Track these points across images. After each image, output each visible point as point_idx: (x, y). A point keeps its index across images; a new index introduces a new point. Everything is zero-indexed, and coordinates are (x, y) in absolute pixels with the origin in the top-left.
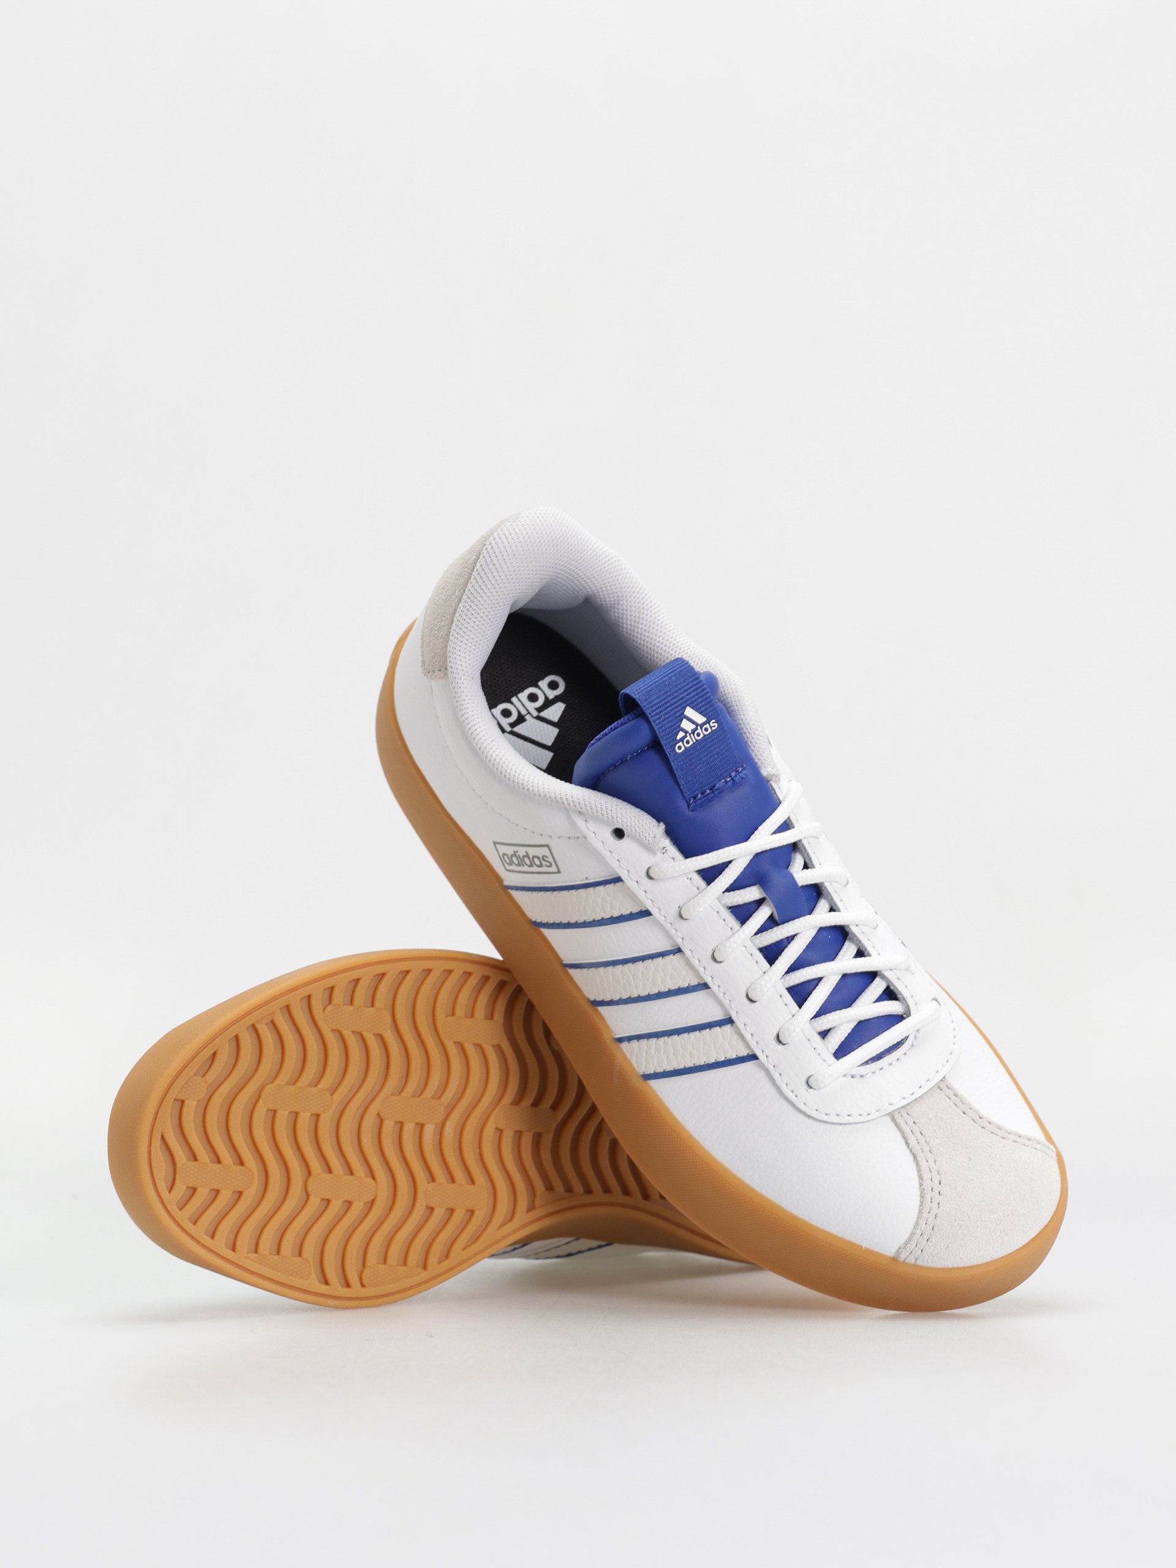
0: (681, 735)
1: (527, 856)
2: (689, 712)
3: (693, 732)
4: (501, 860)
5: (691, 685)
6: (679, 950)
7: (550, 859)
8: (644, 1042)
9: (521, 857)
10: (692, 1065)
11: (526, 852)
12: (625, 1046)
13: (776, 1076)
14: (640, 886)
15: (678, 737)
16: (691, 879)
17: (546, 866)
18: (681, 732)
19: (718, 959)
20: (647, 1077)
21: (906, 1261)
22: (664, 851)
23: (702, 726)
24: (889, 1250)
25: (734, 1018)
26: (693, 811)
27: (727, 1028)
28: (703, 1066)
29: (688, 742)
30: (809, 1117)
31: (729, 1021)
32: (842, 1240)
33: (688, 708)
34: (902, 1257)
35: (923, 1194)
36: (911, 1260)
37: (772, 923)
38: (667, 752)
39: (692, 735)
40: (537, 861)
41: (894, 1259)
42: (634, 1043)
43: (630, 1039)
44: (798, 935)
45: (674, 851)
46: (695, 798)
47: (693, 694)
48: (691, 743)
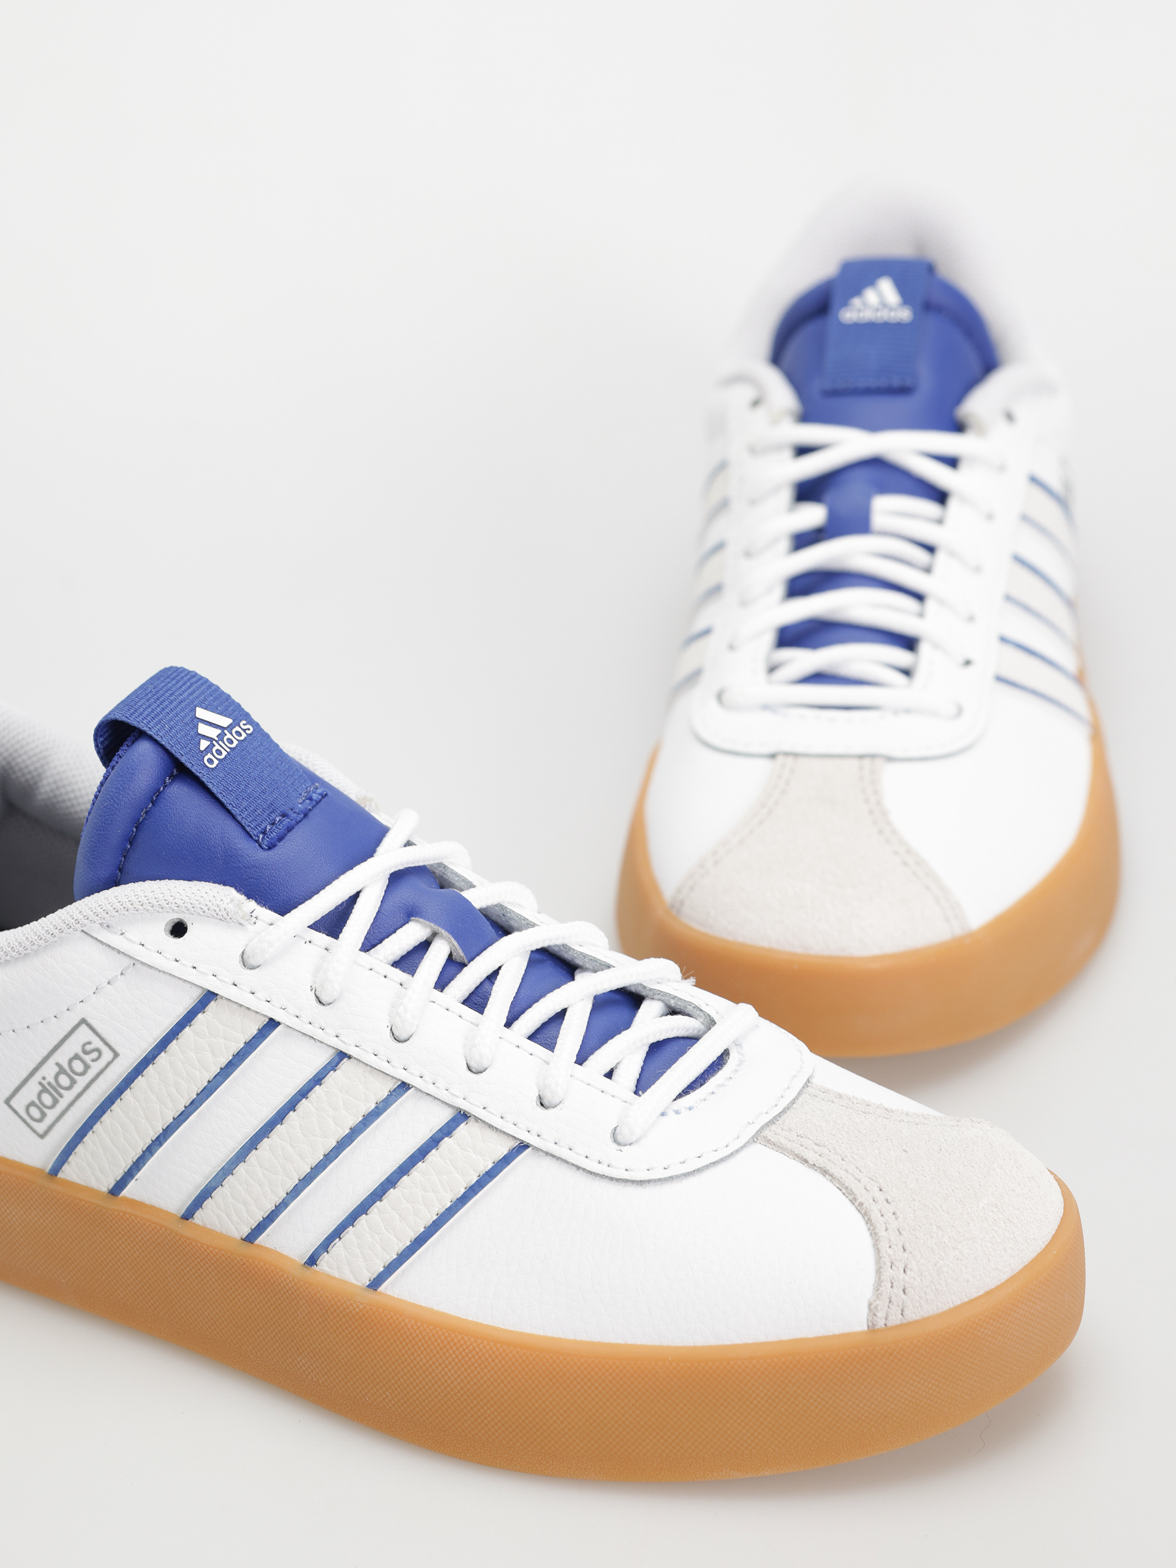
0: (204, 744)
1: (61, 1071)
2: (201, 713)
3: (221, 737)
4: (24, 1121)
5: (188, 684)
6: (342, 1055)
7: (97, 1043)
8: (350, 1233)
9: (52, 1080)
10: (435, 1217)
11: (58, 1064)
12: (326, 1263)
13: (564, 1153)
14: (242, 987)
15: (202, 748)
16: (310, 942)
17: (93, 1060)
18: (202, 741)
19: (403, 1036)
20: (375, 1283)
21: (889, 1324)
22: (254, 920)
23: (230, 728)
24: (857, 1322)
25: (465, 1106)
26: (270, 848)
27: (462, 1129)
28: (450, 1207)
29: (219, 752)
30: (641, 1183)
31: (462, 1116)
32: (780, 1343)
33: (197, 708)
34: (881, 1324)
35: (863, 1212)
36: (895, 1319)
37: (453, 966)
38: (194, 771)
39: (220, 742)
40: (78, 1066)
41: (872, 1330)
42: (338, 1246)
43: (326, 1245)
44: (502, 968)
45: (266, 914)
46: (264, 833)
47: (198, 692)
48: (224, 753)
